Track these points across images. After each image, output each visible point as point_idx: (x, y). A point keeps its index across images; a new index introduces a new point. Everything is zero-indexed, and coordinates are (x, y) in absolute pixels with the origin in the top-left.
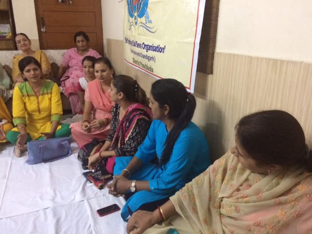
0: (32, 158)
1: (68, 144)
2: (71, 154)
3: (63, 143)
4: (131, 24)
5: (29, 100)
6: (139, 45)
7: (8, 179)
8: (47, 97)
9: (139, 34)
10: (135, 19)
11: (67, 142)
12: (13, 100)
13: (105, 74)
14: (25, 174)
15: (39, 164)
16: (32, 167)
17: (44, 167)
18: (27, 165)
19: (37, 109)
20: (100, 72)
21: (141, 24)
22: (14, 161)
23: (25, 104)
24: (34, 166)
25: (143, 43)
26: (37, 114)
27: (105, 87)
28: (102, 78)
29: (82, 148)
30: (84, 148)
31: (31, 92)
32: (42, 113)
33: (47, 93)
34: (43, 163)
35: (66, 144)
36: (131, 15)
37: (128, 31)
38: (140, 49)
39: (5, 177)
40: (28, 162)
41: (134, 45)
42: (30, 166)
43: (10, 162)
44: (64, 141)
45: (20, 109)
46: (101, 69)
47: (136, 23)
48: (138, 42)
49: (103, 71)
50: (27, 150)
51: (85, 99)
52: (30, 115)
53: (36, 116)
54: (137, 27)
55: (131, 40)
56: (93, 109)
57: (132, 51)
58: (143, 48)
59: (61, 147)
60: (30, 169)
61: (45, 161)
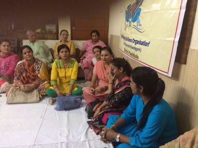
0: (58, 107)
1: (80, 101)
2: (81, 107)
3: (77, 99)
4: (127, 26)
5: (61, 70)
6: (130, 40)
7: (43, 118)
8: (71, 69)
9: (131, 33)
10: (130, 22)
11: (79, 99)
12: (52, 70)
13: (107, 57)
14: (53, 116)
15: (62, 111)
16: (58, 113)
17: (65, 113)
18: (55, 110)
19: (64, 76)
20: (104, 56)
21: (133, 26)
22: (48, 107)
23: (58, 73)
24: (59, 112)
25: (133, 39)
26: (64, 79)
27: (106, 66)
28: (105, 60)
29: (89, 104)
30: (90, 104)
31: (62, 66)
32: (67, 79)
33: (71, 67)
34: (64, 111)
35: (79, 100)
36: (127, 20)
37: (124, 30)
38: (130, 43)
39: (42, 117)
40: (56, 109)
41: (127, 40)
42: (57, 111)
43: (46, 107)
44: (78, 98)
45: (55, 75)
46: (105, 54)
47: (130, 26)
48: (129, 38)
49: (106, 55)
50: (56, 101)
51: (93, 72)
52: (60, 80)
53: (64, 80)
54: (130, 28)
55: (125, 37)
56: (97, 79)
57: (125, 44)
58: (133, 42)
59: (76, 102)
60: (57, 114)
61: (66, 109)
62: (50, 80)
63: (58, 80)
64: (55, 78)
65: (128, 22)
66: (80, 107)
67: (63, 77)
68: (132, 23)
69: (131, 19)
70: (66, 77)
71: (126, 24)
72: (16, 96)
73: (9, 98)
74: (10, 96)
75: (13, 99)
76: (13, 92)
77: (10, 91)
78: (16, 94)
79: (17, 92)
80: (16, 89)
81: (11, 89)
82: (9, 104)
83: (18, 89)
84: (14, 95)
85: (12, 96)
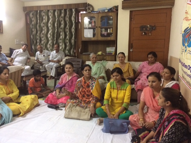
0: (105, 129)
3: (123, 124)
4: (183, 50)
5: (113, 91)
6: (186, 66)
7: (89, 138)
9: (187, 59)
10: (186, 47)
11: (126, 123)
13: (154, 84)
14: (98, 138)
15: (108, 133)
17: (110, 136)
19: (116, 97)
20: (151, 82)
21: (189, 52)
24: (105, 133)
25: (189, 66)
29: (135, 130)
30: (136, 131)
31: (115, 87)
32: (118, 100)
33: (124, 90)
34: (110, 134)
35: (125, 125)
36: (184, 45)
37: (181, 55)
38: (186, 69)
39: (88, 136)
40: (102, 130)
41: (183, 66)
42: (103, 133)
43: (94, 127)
45: (108, 95)
46: (152, 80)
47: (186, 51)
48: (185, 64)
49: (153, 82)
51: (141, 99)
52: (112, 100)
54: (186, 53)
55: (182, 62)
57: (182, 70)
58: (188, 69)
60: (102, 136)
61: (112, 132)
62: (104, 98)
63: (110, 100)
64: (108, 98)
65: (184, 46)
66: (127, 132)
67: (114, 98)
68: (188, 48)
69: (187, 44)
70: (117, 98)
71: (183, 49)
72: (72, 112)
73: (66, 112)
74: (68, 111)
75: (69, 114)
76: (70, 108)
77: (68, 106)
78: (73, 110)
79: (74, 108)
80: (73, 105)
81: (69, 105)
82: (66, 118)
83: (74, 105)
84: (70, 111)
85: (69, 111)
